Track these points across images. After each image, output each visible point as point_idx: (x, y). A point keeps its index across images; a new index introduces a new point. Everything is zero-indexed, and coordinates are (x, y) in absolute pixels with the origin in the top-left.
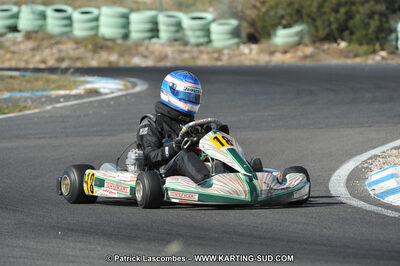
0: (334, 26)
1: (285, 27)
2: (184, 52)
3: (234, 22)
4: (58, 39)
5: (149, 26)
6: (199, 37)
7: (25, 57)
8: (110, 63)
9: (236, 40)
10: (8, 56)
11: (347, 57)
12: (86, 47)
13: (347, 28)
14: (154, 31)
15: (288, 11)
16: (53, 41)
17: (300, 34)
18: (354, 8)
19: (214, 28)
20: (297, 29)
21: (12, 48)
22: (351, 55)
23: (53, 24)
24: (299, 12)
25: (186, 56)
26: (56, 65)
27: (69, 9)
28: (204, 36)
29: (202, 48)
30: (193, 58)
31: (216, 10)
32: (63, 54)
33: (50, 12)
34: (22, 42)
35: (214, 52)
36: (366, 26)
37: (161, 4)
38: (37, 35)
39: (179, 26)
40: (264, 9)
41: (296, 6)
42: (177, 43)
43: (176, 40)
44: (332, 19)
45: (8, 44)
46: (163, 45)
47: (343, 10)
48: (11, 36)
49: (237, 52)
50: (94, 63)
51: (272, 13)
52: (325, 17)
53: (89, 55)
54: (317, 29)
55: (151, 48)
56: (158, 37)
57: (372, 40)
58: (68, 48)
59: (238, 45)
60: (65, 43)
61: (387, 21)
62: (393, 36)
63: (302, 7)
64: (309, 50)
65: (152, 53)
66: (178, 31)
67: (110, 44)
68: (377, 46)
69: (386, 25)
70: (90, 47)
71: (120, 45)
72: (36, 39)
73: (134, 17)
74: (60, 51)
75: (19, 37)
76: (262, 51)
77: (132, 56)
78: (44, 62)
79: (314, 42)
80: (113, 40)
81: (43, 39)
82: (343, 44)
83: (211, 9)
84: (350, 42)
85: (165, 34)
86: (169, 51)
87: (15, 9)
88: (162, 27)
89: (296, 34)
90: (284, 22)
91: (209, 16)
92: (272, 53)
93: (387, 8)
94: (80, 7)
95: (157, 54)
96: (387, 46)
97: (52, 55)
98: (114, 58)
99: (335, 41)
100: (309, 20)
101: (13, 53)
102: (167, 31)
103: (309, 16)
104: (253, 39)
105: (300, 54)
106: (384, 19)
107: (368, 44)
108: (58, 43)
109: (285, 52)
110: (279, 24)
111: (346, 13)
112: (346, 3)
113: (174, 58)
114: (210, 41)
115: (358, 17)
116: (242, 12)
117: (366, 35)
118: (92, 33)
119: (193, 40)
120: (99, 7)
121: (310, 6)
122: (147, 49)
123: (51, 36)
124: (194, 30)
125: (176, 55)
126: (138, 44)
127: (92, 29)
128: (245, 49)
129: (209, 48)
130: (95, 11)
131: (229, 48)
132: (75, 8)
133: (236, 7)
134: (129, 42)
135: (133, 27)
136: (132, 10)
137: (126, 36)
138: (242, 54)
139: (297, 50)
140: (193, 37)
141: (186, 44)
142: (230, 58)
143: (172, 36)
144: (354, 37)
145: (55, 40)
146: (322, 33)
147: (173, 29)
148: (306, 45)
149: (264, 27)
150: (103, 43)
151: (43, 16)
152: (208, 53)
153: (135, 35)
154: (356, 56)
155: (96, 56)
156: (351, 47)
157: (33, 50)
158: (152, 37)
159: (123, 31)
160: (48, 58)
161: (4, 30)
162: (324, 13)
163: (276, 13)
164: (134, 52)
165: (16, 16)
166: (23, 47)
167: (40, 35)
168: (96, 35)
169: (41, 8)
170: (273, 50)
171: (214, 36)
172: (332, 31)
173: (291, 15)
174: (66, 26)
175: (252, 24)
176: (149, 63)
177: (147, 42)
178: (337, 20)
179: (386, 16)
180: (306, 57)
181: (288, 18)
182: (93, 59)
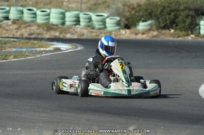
0: (168, 22)
1: (143, 21)
2: (92, 32)
3: (118, 18)
4: (29, 24)
5: (75, 19)
6: (100, 25)
7: (13, 33)
8: (56, 36)
9: (118, 27)
10: (4, 32)
11: (174, 37)
12: (43, 28)
13: (174, 23)
14: (77, 21)
15: (145, 13)
16: (27, 25)
17: (151, 25)
18: (178, 13)
19: (108, 20)
20: (149, 22)
21: (6, 28)
22: (177, 36)
23: (27, 16)
24: (150, 14)
25: (93, 34)
26: (29, 37)
27: (35, 9)
28: (103, 25)
29: (101, 31)
30: (97, 35)
31: (108, 12)
32: (32, 32)
33: (25, 10)
34: (11, 25)
35: (107, 33)
36: (184, 22)
37: (81, 8)
38: (18, 22)
39: (90, 19)
40: (133, 12)
41: (149, 11)
42: (89, 28)
43: (88, 26)
44: (167, 18)
45: (4, 26)
46: (81, 28)
47: (173, 14)
48: (5, 22)
49: (119, 33)
50: (47, 36)
51: (137, 14)
52: (164, 17)
53: (45, 32)
54: (159, 23)
55: (76, 30)
56: (79, 24)
57: (187, 29)
58: (34, 28)
59: (119, 29)
60: (33, 26)
61: (195, 20)
62: (198, 27)
63: (152, 12)
64: (155, 33)
65: (76, 32)
66: (89, 22)
67: (55, 27)
68: (190, 32)
69: (194, 22)
70: (45, 28)
71: (61, 28)
72: (18, 24)
73: (67, 14)
74: (30, 30)
75: (9, 22)
76: (131, 33)
77: (67, 33)
78: (22, 35)
79: (158, 29)
80: (57, 25)
81: (21, 24)
82: (172, 31)
83: (106, 12)
84: (176, 30)
85: (83, 23)
86: (85, 31)
87: (8, 8)
88: (81, 20)
89: (149, 25)
90: (143, 19)
91: (105, 15)
92: (137, 34)
93: (195, 13)
94: (41, 8)
95: (79, 33)
96: (194, 32)
97: (26, 32)
98: (57, 34)
99: (169, 29)
100: (156, 18)
101: (7, 30)
102: (84, 22)
103: (155, 16)
104: (127, 27)
105: (150, 35)
106: (193, 19)
107: (185, 31)
108: (29, 26)
109: (143, 34)
110: (141, 20)
111: (175, 15)
112: (174, 10)
113: (87, 35)
114: (105, 27)
115: (180, 17)
116: (122, 13)
117: (184, 27)
118: (46, 21)
119: (97, 27)
120: (50, 9)
121: (157, 11)
122: (74, 30)
123: (26, 23)
124: (98, 21)
125: (88, 33)
126: (69, 27)
127: (46, 19)
128: (123, 32)
129: (105, 31)
130: (48, 11)
131: (115, 31)
132: (38, 9)
133: (119, 11)
134: (65, 27)
135: (67, 19)
136: (66, 11)
137: (63, 24)
138: (121, 34)
139: (149, 33)
140: (97, 25)
141: (93, 28)
142: (116, 36)
143: (87, 24)
144: (178, 27)
145: (28, 24)
146: (162, 25)
147: (87, 20)
148: (154, 31)
149: (133, 21)
150: (52, 26)
151: (22, 12)
152: (104, 33)
153: (68, 23)
154: (179, 37)
155: (48, 33)
156: (176, 32)
157: (16, 29)
158: (77, 24)
159: (62, 21)
160: (25, 33)
161: (2, 19)
162: (164, 15)
163: (139, 14)
164: (67, 31)
165: (8, 12)
166: (11, 27)
167: (20, 21)
168: (48, 23)
169: (21, 8)
170: (137, 32)
171: (107, 25)
172: (167, 24)
173: (146, 15)
174: (33, 17)
175: (127, 19)
176: (75, 37)
177: (74, 26)
178: (170, 18)
179: (194, 17)
180: (154, 36)
181: (145, 17)
182: (47, 34)
